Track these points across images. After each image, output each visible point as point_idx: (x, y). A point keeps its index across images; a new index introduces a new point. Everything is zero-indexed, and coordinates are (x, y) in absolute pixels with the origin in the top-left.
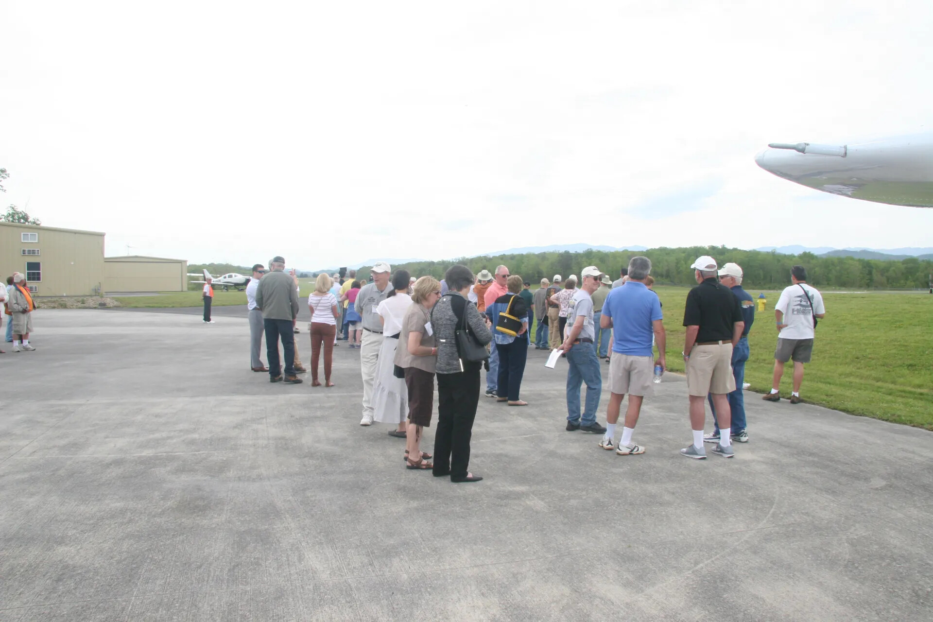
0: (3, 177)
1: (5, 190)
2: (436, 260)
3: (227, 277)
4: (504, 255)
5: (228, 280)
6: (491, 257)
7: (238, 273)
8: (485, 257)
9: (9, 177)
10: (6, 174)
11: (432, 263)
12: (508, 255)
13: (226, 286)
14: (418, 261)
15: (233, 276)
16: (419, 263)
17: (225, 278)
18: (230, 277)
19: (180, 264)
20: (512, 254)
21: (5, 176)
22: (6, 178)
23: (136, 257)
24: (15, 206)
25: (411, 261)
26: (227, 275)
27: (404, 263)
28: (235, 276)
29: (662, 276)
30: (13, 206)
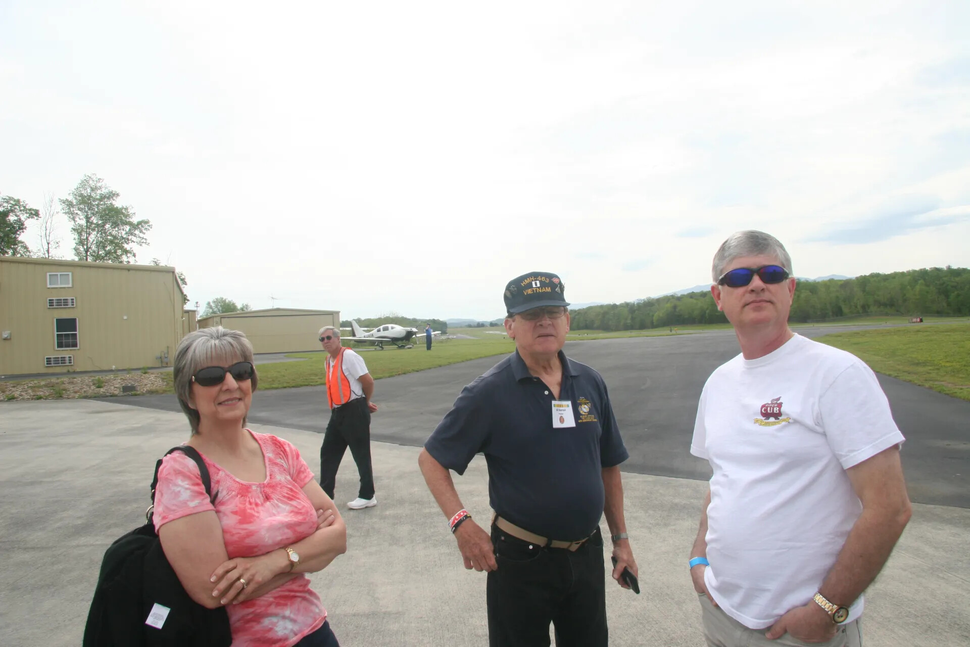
0: (146, 229)
1: (149, 243)
2: (618, 303)
3: (382, 330)
4: (693, 292)
5: (382, 334)
6: (679, 295)
7: (396, 324)
8: (672, 296)
9: (151, 228)
10: (149, 226)
11: (614, 307)
12: (697, 293)
13: (381, 342)
14: (600, 305)
15: (390, 328)
16: (602, 307)
17: (379, 331)
18: (386, 329)
19: (331, 316)
20: (702, 291)
21: (148, 227)
22: (149, 230)
23: (278, 309)
24: (157, 260)
25: (592, 305)
26: (381, 327)
27: (585, 307)
28: (392, 328)
29: (885, 305)
30: (156, 260)
